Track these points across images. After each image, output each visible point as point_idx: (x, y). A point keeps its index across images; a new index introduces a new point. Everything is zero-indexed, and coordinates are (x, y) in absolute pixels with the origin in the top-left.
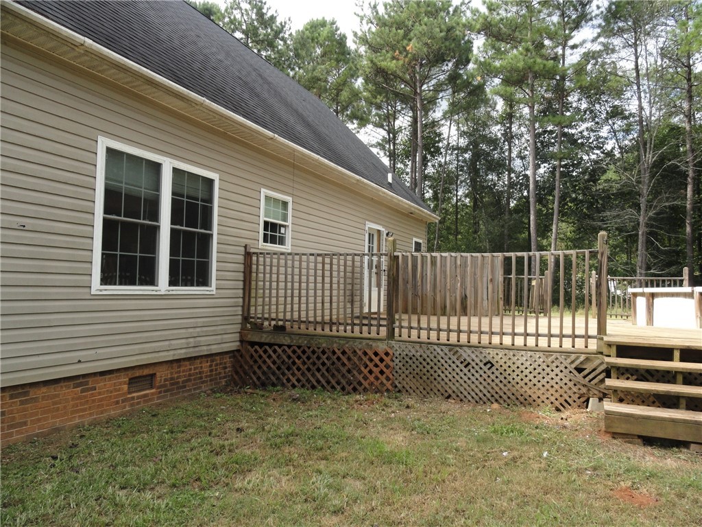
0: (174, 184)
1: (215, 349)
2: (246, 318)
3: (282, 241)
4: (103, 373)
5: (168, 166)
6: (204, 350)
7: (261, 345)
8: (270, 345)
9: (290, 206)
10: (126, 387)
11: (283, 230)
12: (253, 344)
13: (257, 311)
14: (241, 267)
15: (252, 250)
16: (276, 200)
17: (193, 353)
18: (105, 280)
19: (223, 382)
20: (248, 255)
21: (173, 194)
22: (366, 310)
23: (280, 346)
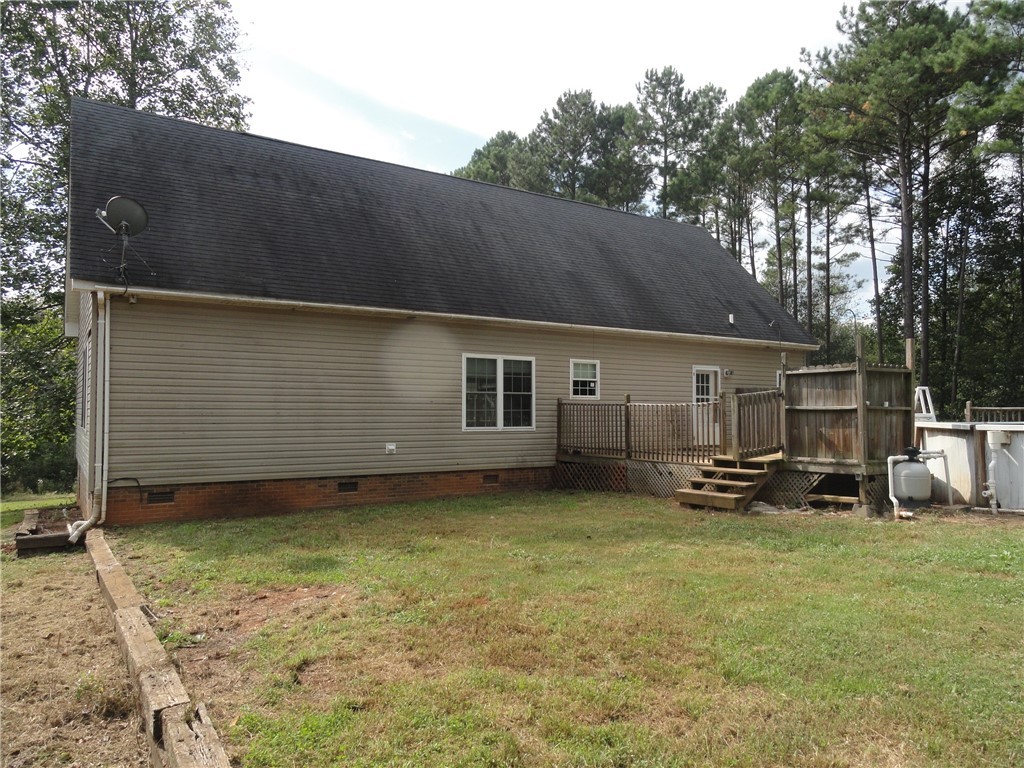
0: (504, 368)
1: (537, 464)
2: (559, 445)
3: (592, 392)
4: (470, 471)
5: (500, 360)
6: (529, 465)
7: (565, 463)
8: (570, 463)
9: (598, 367)
10: (481, 480)
11: (592, 385)
12: (562, 462)
13: (564, 441)
14: (556, 413)
15: (564, 402)
16: (585, 365)
17: (522, 465)
18: (469, 425)
19: (545, 486)
20: (560, 405)
21: (505, 374)
22: (695, 443)
23: (574, 463)
